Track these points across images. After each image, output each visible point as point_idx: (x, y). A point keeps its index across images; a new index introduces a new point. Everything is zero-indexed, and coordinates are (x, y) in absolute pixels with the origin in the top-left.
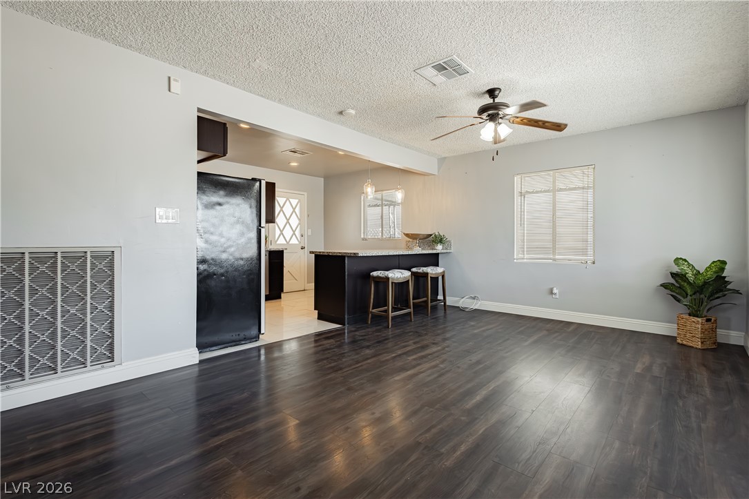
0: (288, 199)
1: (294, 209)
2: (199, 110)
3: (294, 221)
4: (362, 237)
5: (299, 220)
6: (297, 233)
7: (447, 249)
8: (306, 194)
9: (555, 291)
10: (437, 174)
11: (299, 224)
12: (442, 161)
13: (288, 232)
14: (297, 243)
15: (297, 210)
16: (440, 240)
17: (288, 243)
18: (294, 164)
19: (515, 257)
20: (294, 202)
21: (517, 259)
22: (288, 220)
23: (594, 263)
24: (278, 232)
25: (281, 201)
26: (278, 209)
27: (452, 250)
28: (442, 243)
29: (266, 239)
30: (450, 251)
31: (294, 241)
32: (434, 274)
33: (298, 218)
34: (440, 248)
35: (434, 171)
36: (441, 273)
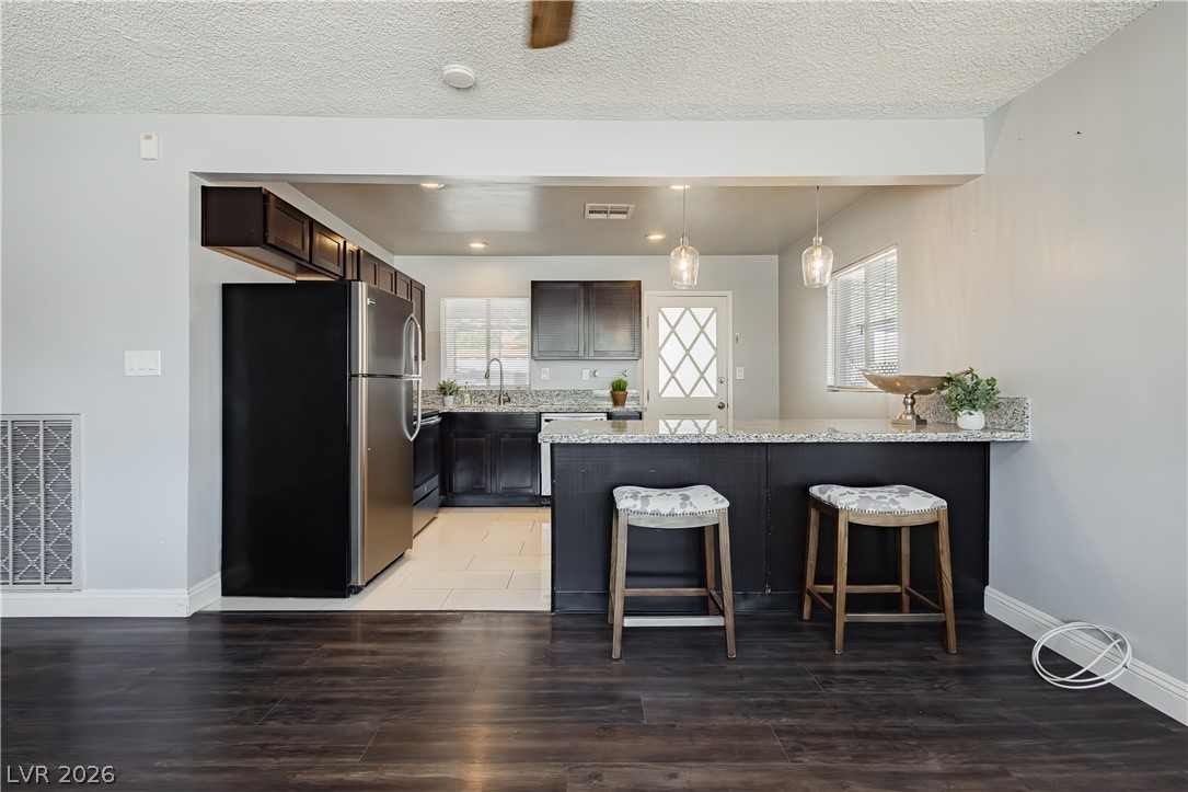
0: (687, 309)
1: (702, 328)
3: (703, 352)
4: (830, 383)
5: (715, 349)
6: (712, 376)
7: (1009, 429)
8: (730, 294)
10: (982, 172)
11: (715, 357)
12: (998, 117)
13: (687, 375)
14: (712, 395)
15: (711, 330)
17: (687, 396)
18: (656, 237)
20: (703, 313)
22: (688, 351)
24: (664, 375)
25: (672, 313)
26: (664, 330)
27: (1030, 433)
28: (974, 407)
29: (624, 390)
30: (1019, 437)
31: (702, 392)
32: (871, 515)
33: (712, 345)
34: (971, 425)
35: (976, 166)
36: (921, 514)
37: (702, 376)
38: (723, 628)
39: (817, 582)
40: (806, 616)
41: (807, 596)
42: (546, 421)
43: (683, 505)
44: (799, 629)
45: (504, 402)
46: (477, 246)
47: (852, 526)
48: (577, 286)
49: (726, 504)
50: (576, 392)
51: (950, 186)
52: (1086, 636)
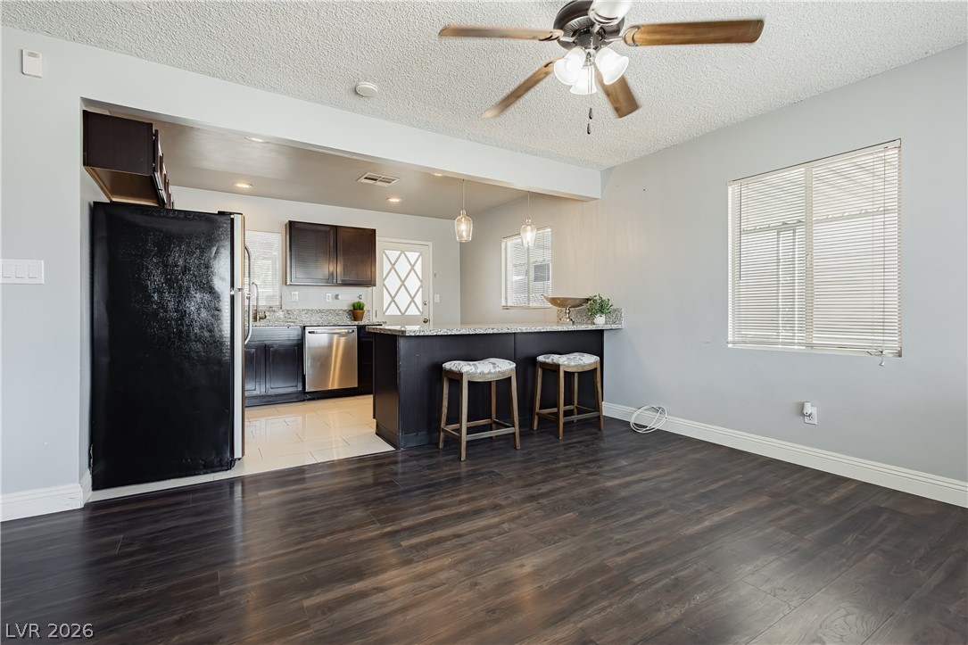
0: (403, 252)
1: (413, 266)
2: (86, 101)
3: (413, 284)
4: (504, 304)
5: (421, 281)
6: (418, 300)
7: (614, 323)
8: (430, 244)
9: (809, 409)
10: (600, 197)
11: (421, 287)
12: (608, 172)
13: (403, 300)
14: (419, 314)
15: (418, 268)
16: (602, 307)
17: (403, 314)
18: (394, 200)
19: (730, 339)
20: (413, 256)
21: (734, 343)
22: (403, 282)
23: (900, 356)
24: (387, 299)
25: (393, 255)
26: (387, 266)
27: (623, 325)
28: (603, 313)
29: (362, 309)
30: (620, 327)
31: (413, 311)
32: (573, 366)
33: (419, 278)
34: (600, 321)
35: (596, 192)
36: (590, 364)
37: (413, 301)
38: (514, 434)
39: (540, 409)
40: (535, 428)
41: (536, 417)
42: (310, 332)
43: (495, 368)
44: (532, 435)
45: (260, 318)
46: (243, 186)
47: (565, 372)
48: (328, 228)
49: (514, 365)
50: (321, 311)
51: (582, 201)
52: (647, 412)
